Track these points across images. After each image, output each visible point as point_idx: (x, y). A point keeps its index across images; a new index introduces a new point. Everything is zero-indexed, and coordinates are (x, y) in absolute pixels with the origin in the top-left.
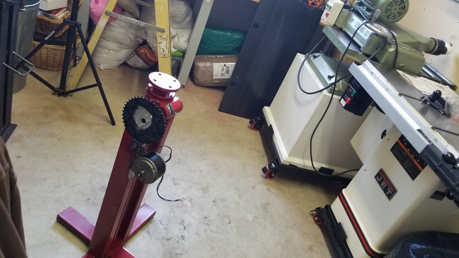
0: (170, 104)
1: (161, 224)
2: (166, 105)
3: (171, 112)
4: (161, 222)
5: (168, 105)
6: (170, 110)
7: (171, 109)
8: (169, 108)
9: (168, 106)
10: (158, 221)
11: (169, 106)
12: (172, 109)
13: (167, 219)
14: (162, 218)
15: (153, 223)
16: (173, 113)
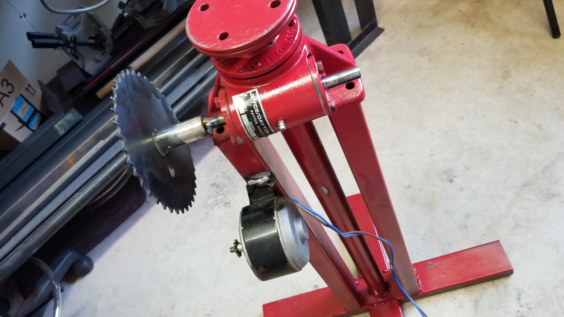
1: (519, 299)
3: (250, 120)
4: (519, 295)
7: (248, 113)
10: (515, 289)
12: (257, 111)
13: (541, 295)
14: (530, 287)
15: (501, 289)
16: (259, 124)
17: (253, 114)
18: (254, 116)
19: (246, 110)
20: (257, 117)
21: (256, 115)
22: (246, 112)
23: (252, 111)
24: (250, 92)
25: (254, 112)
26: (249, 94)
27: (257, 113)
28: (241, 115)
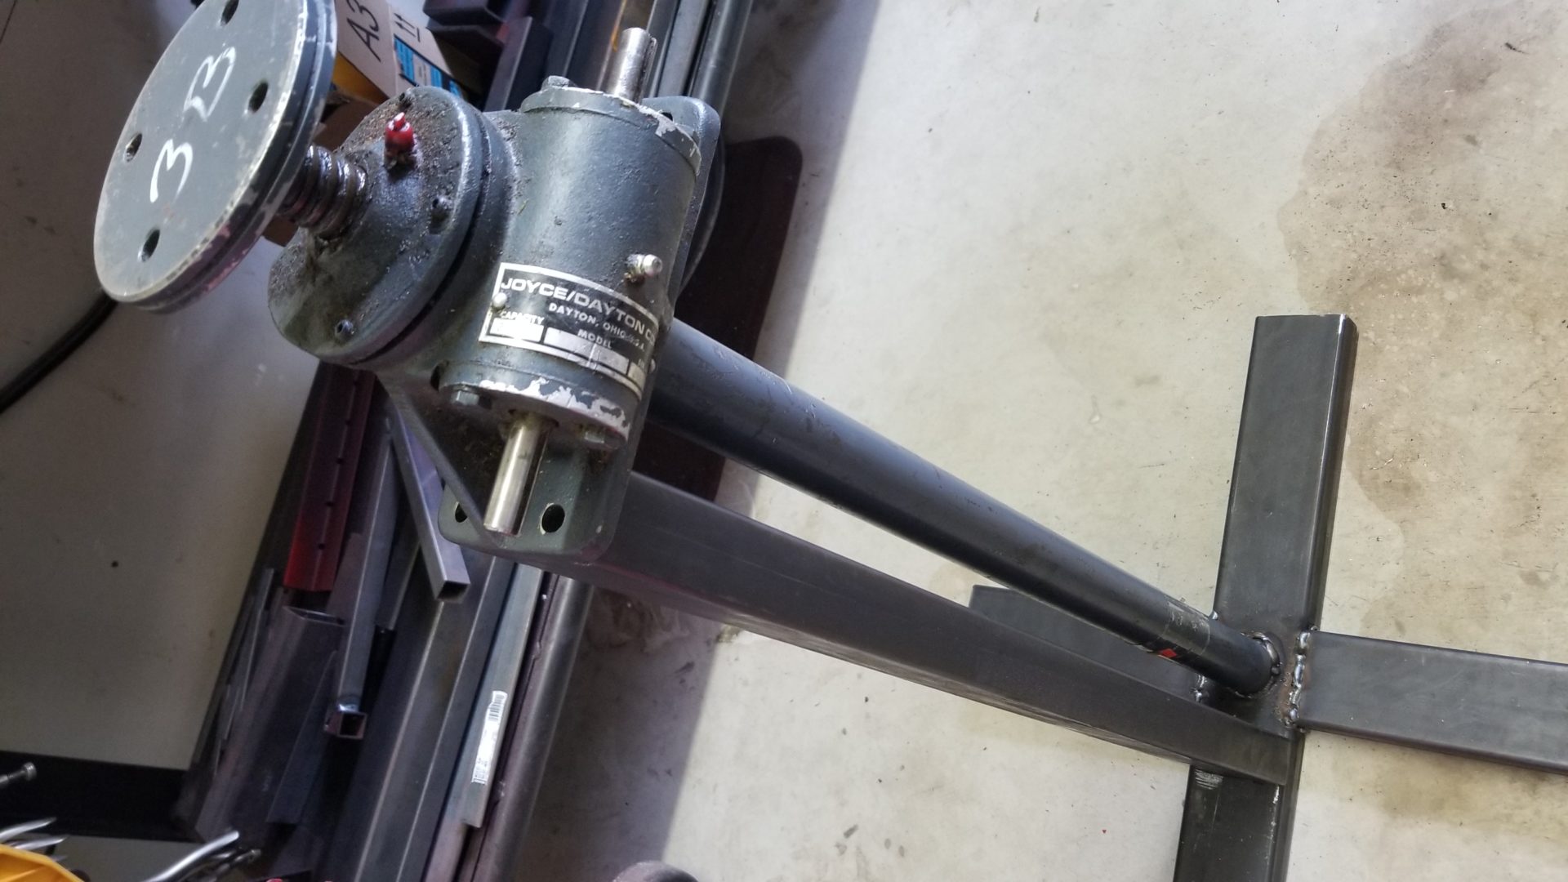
0: (507, 276)
7: (549, 321)
18: (569, 312)
20: (578, 308)
22: (542, 324)
24: (497, 287)
26: (502, 291)
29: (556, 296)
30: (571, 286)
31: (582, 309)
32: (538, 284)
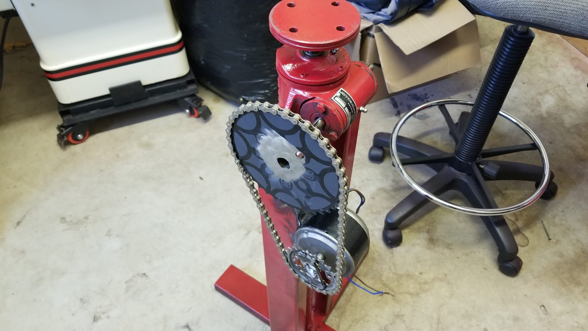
0: (342, 91)
2: (332, 98)
3: (350, 110)
5: (338, 94)
6: (346, 109)
7: (347, 106)
8: (342, 104)
9: (336, 98)
11: (341, 97)
12: (351, 102)
16: (354, 112)
17: (350, 105)
18: (351, 107)
19: (346, 104)
20: (352, 106)
21: (351, 105)
22: (346, 105)
23: (349, 103)
24: (339, 91)
25: (350, 104)
26: (339, 92)
27: (352, 103)
28: (344, 108)
29: (350, 102)
30: (353, 103)
31: (353, 109)
32: (348, 97)
